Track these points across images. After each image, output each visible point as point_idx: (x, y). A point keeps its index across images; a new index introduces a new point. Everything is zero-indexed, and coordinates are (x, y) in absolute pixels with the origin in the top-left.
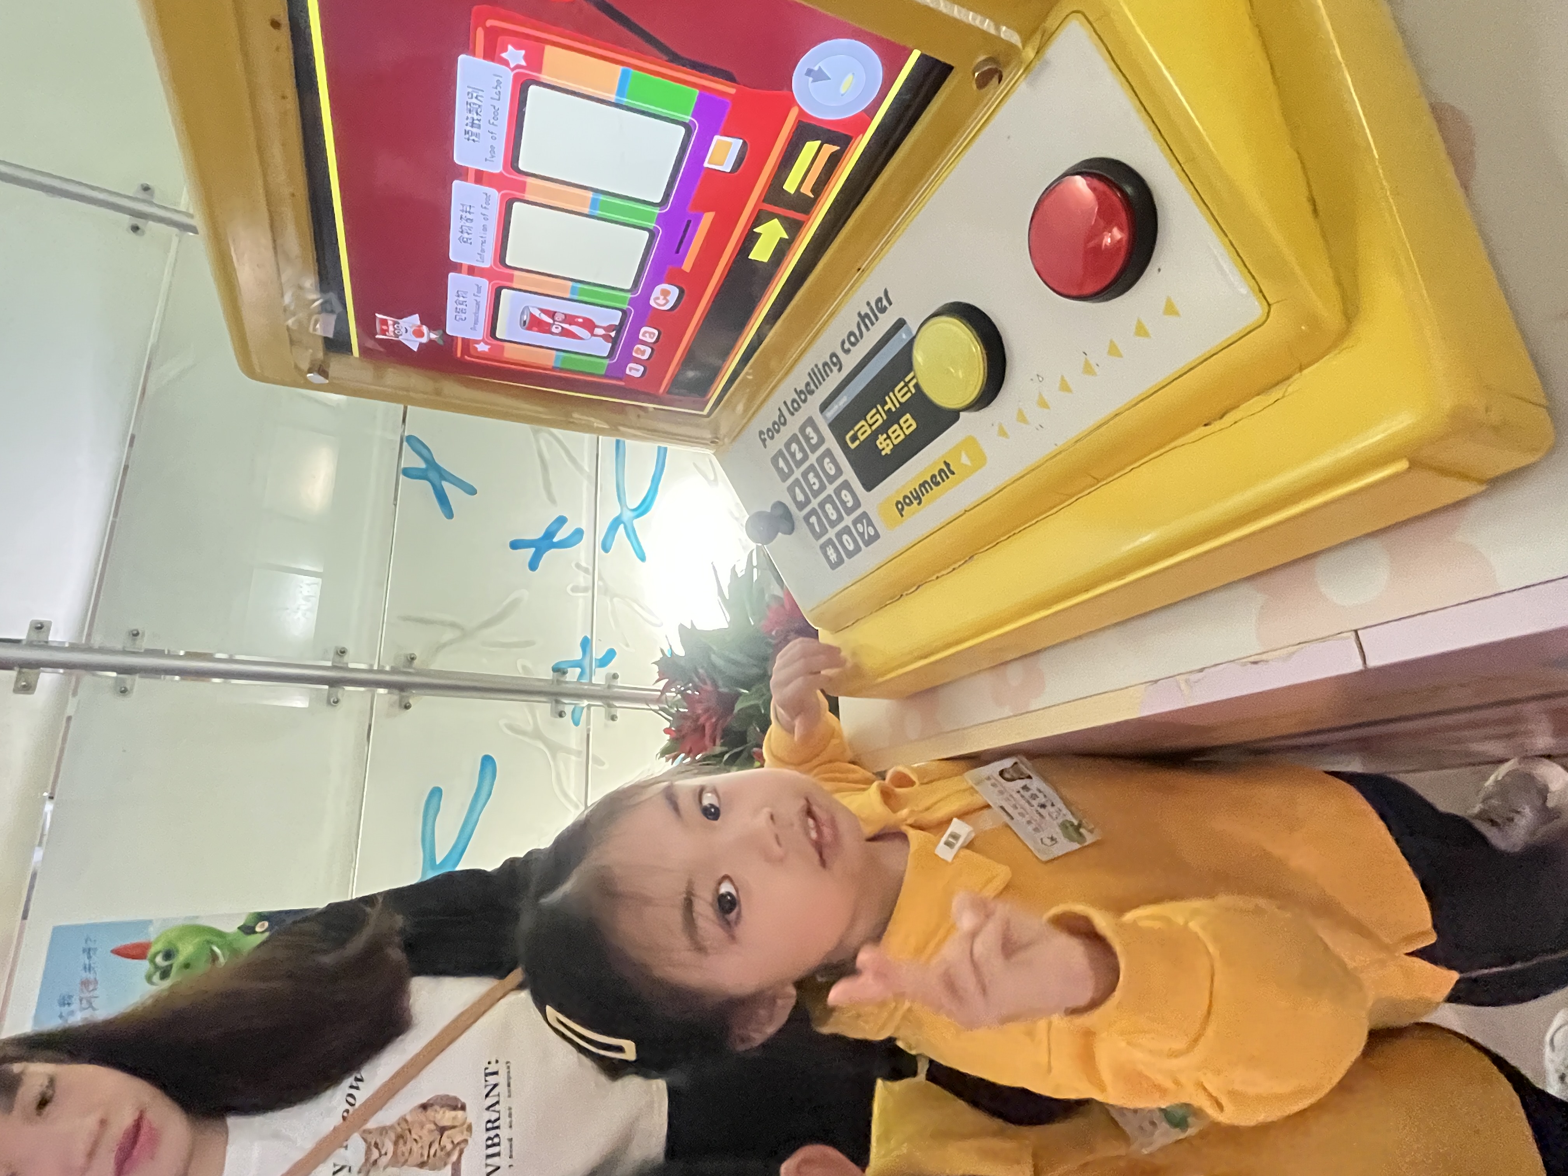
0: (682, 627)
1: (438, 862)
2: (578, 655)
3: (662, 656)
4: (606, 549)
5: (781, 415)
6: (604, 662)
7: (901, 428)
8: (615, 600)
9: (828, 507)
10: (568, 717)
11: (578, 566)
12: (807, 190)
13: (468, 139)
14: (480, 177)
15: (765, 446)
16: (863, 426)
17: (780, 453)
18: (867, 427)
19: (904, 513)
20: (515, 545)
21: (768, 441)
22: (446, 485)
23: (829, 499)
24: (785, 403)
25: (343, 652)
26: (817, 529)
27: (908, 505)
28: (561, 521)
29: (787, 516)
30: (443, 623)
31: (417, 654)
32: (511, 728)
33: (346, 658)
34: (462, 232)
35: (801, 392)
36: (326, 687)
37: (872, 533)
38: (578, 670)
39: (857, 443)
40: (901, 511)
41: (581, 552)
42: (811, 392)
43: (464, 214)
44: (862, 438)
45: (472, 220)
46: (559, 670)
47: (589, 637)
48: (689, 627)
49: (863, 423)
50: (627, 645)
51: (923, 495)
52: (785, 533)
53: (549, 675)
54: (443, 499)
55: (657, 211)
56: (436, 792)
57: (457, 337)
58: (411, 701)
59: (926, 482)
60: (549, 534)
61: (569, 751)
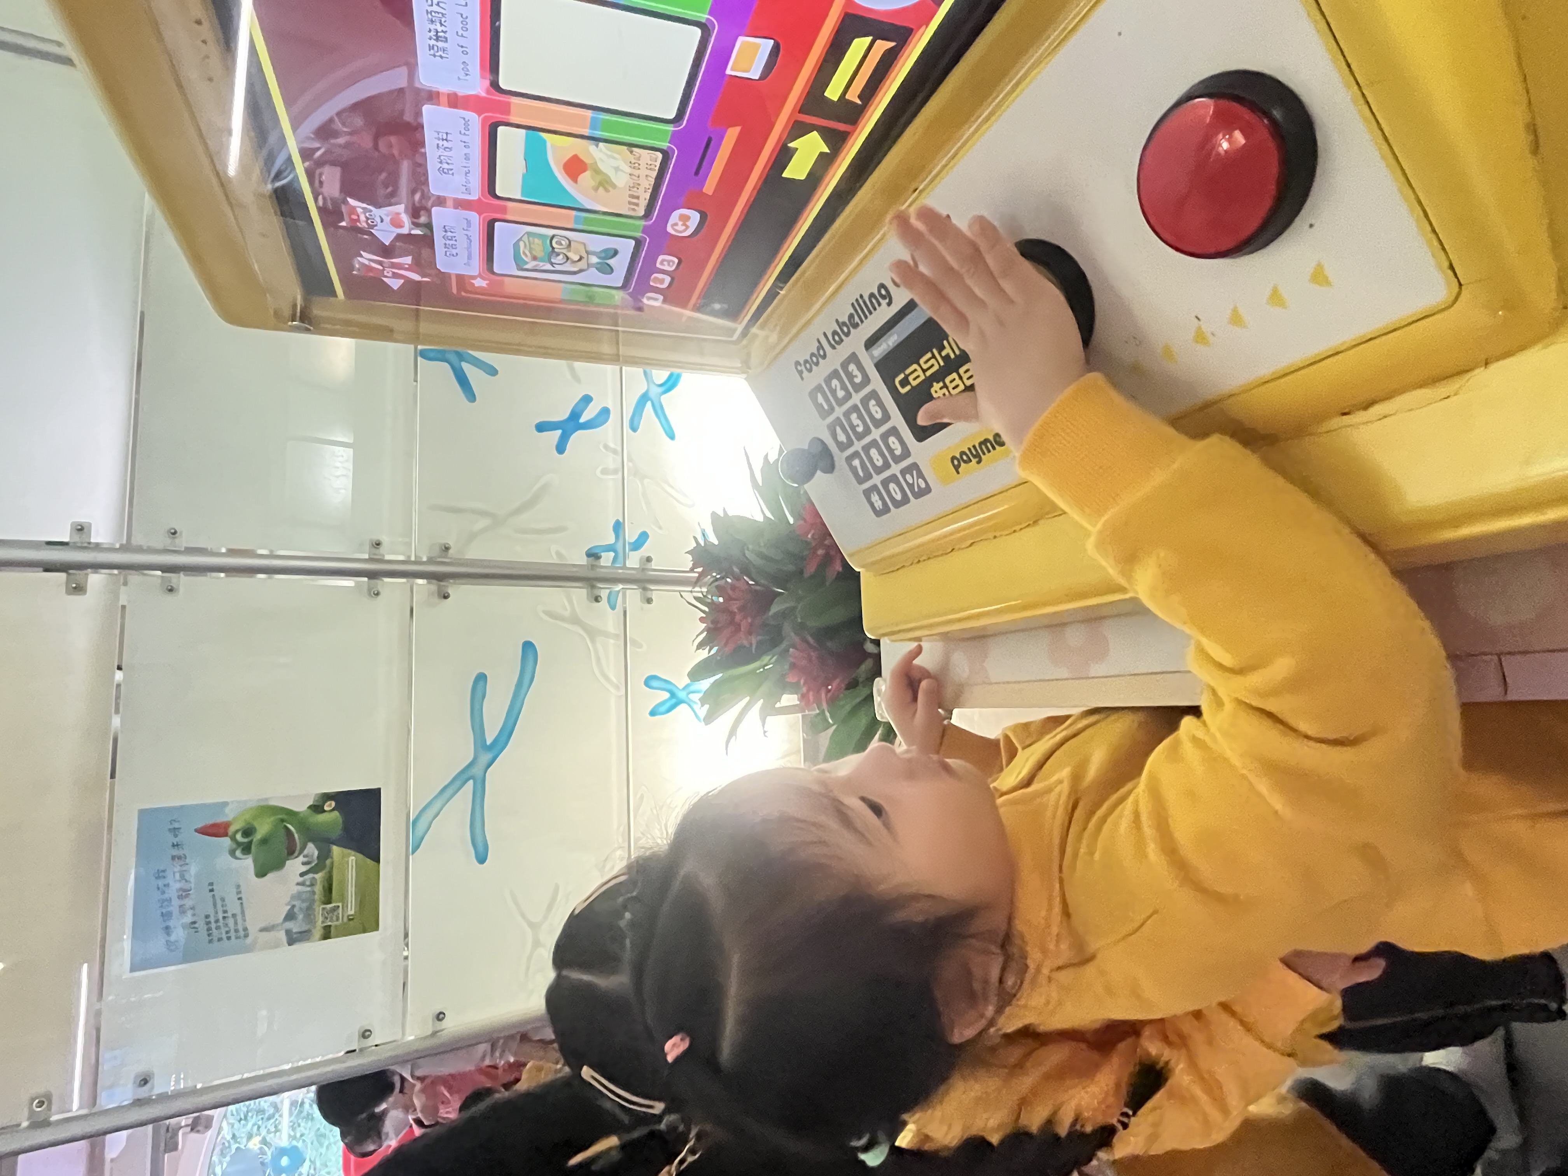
0: (714, 515)
1: (488, 743)
2: (611, 540)
3: (695, 545)
4: (634, 429)
5: (820, 347)
6: (637, 546)
7: (961, 378)
8: (646, 481)
9: (874, 452)
10: (604, 602)
11: (606, 447)
12: (853, 96)
13: (434, 56)
14: (455, 101)
15: (802, 379)
16: (915, 370)
17: (819, 388)
18: (920, 372)
19: (960, 470)
20: (542, 427)
21: (805, 374)
22: (465, 366)
23: (874, 444)
24: (825, 334)
25: (378, 544)
26: (861, 474)
27: (965, 462)
28: (587, 400)
29: (826, 452)
30: (474, 511)
31: (451, 543)
32: (550, 614)
33: (382, 550)
34: (441, 162)
35: (844, 324)
36: (366, 579)
37: (923, 485)
38: (612, 554)
39: (908, 388)
40: (957, 468)
41: (608, 431)
42: (856, 326)
43: (441, 143)
44: (914, 383)
45: (451, 149)
46: (594, 555)
47: (621, 520)
48: (722, 515)
49: (915, 366)
50: (660, 528)
51: (984, 454)
52: (825, 471)
53: (583, 560)
54: (463, 381)
55: (670, 128)
56: (481, 678)
57: (449, 275)
58: (450, 592)
59: (986, 441)
60: (575, 415)
61: (607, 634)
